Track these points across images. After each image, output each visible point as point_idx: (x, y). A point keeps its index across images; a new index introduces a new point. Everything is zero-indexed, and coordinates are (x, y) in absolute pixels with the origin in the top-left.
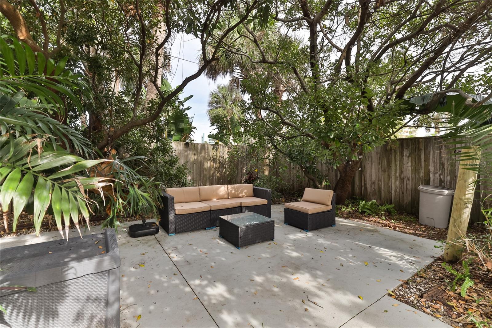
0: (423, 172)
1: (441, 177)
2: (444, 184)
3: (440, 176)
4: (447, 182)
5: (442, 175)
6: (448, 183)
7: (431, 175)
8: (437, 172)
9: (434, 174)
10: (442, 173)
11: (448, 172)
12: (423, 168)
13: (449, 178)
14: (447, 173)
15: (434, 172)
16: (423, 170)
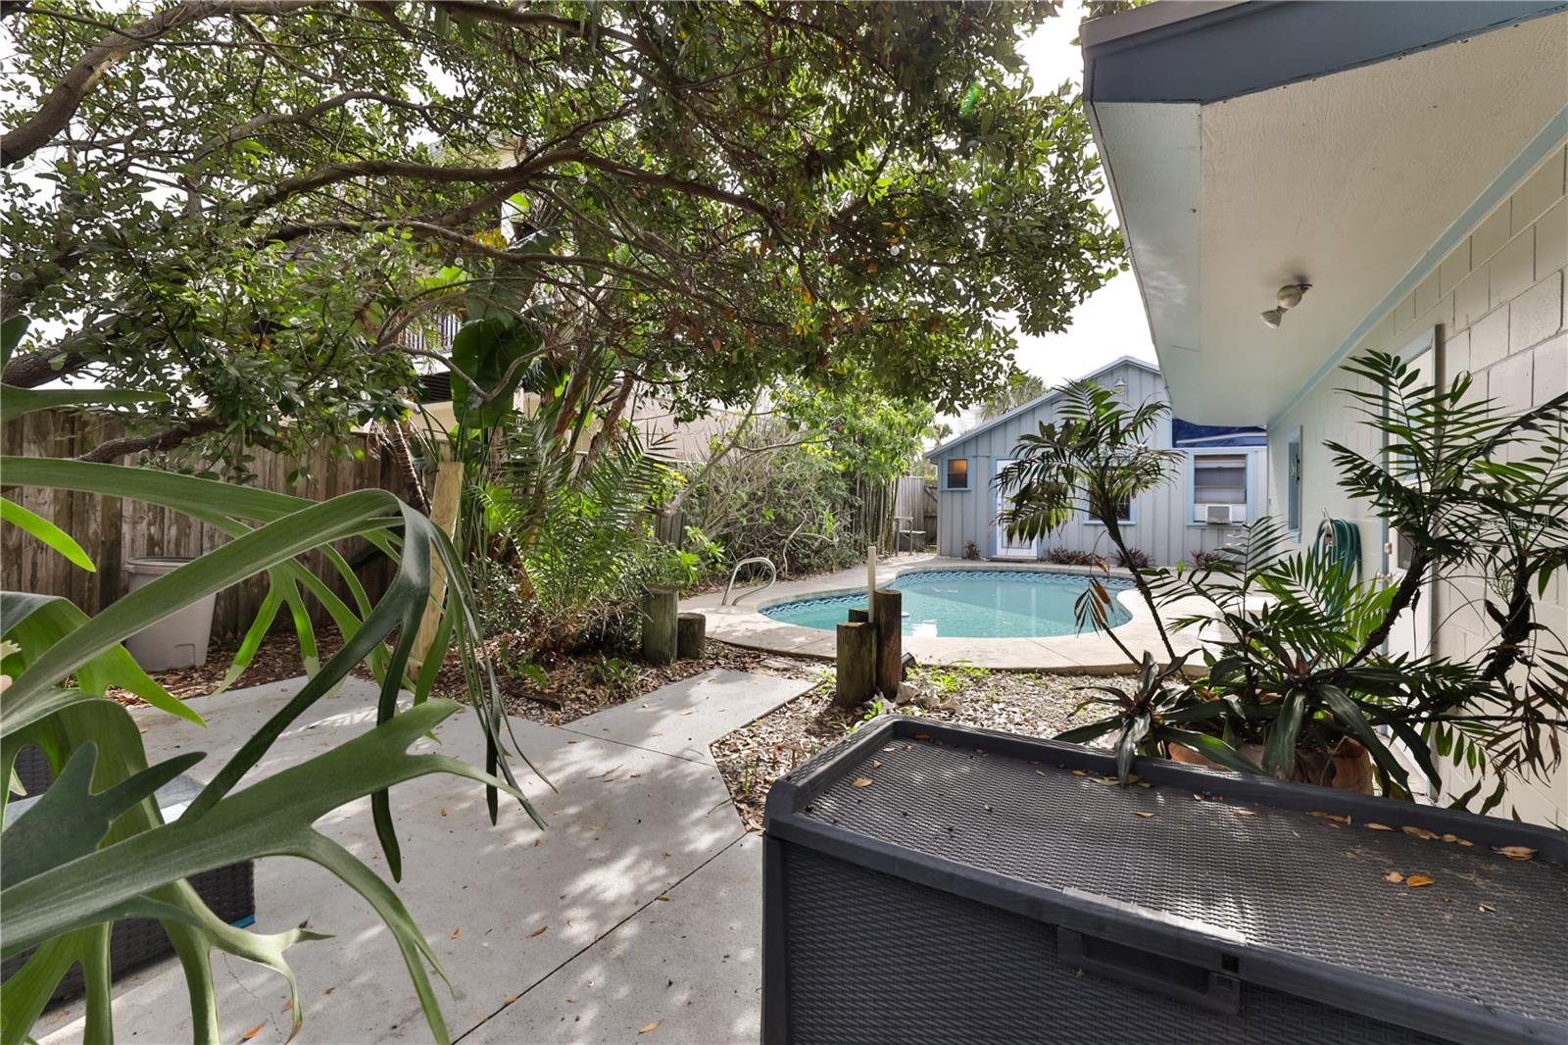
0: (99, 519)
1: (153, 529)
2: (162, 549)
3: (149, 529)
4: (169, 542)
5: (154, 524)
6: (172, 546)
7: (126, 528)
8: (142, 518)
9: (135, 523)
10: (155, 519)
11: (173, 516)
12: (99, 508)
13: (174, 531)
14: (170, 518)
15: (133, 517)
16: (99, 514)
